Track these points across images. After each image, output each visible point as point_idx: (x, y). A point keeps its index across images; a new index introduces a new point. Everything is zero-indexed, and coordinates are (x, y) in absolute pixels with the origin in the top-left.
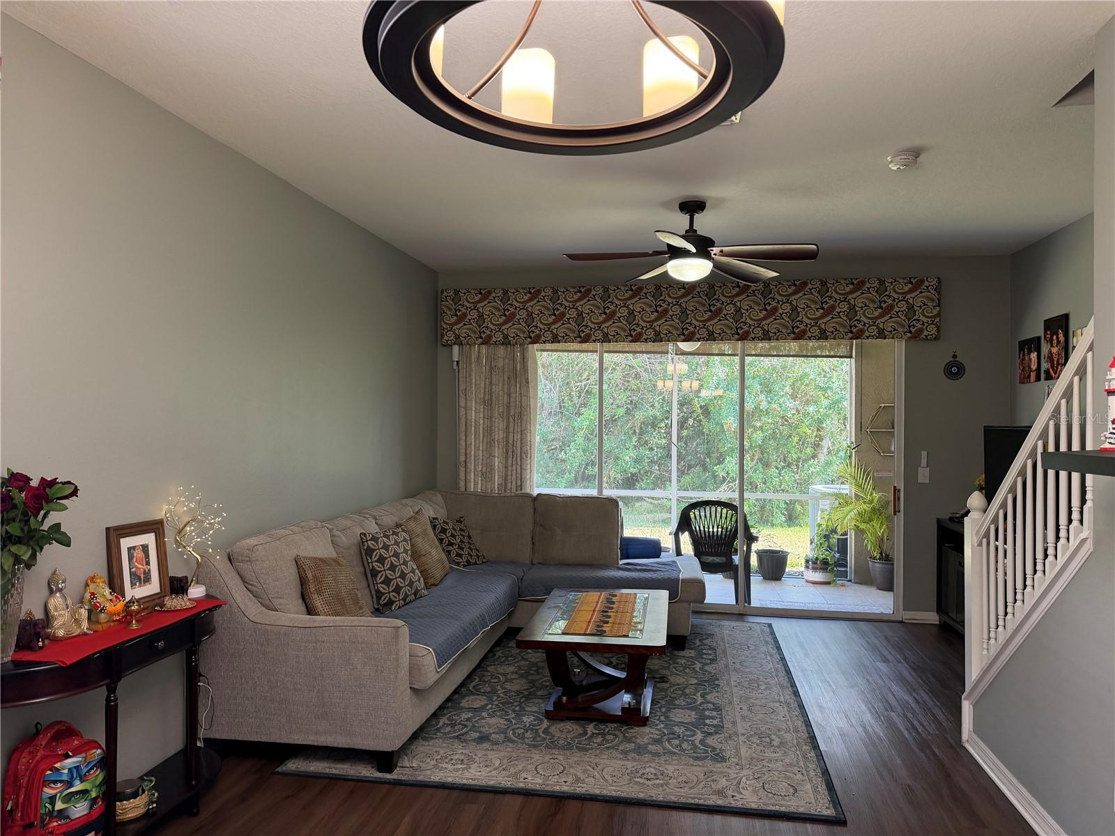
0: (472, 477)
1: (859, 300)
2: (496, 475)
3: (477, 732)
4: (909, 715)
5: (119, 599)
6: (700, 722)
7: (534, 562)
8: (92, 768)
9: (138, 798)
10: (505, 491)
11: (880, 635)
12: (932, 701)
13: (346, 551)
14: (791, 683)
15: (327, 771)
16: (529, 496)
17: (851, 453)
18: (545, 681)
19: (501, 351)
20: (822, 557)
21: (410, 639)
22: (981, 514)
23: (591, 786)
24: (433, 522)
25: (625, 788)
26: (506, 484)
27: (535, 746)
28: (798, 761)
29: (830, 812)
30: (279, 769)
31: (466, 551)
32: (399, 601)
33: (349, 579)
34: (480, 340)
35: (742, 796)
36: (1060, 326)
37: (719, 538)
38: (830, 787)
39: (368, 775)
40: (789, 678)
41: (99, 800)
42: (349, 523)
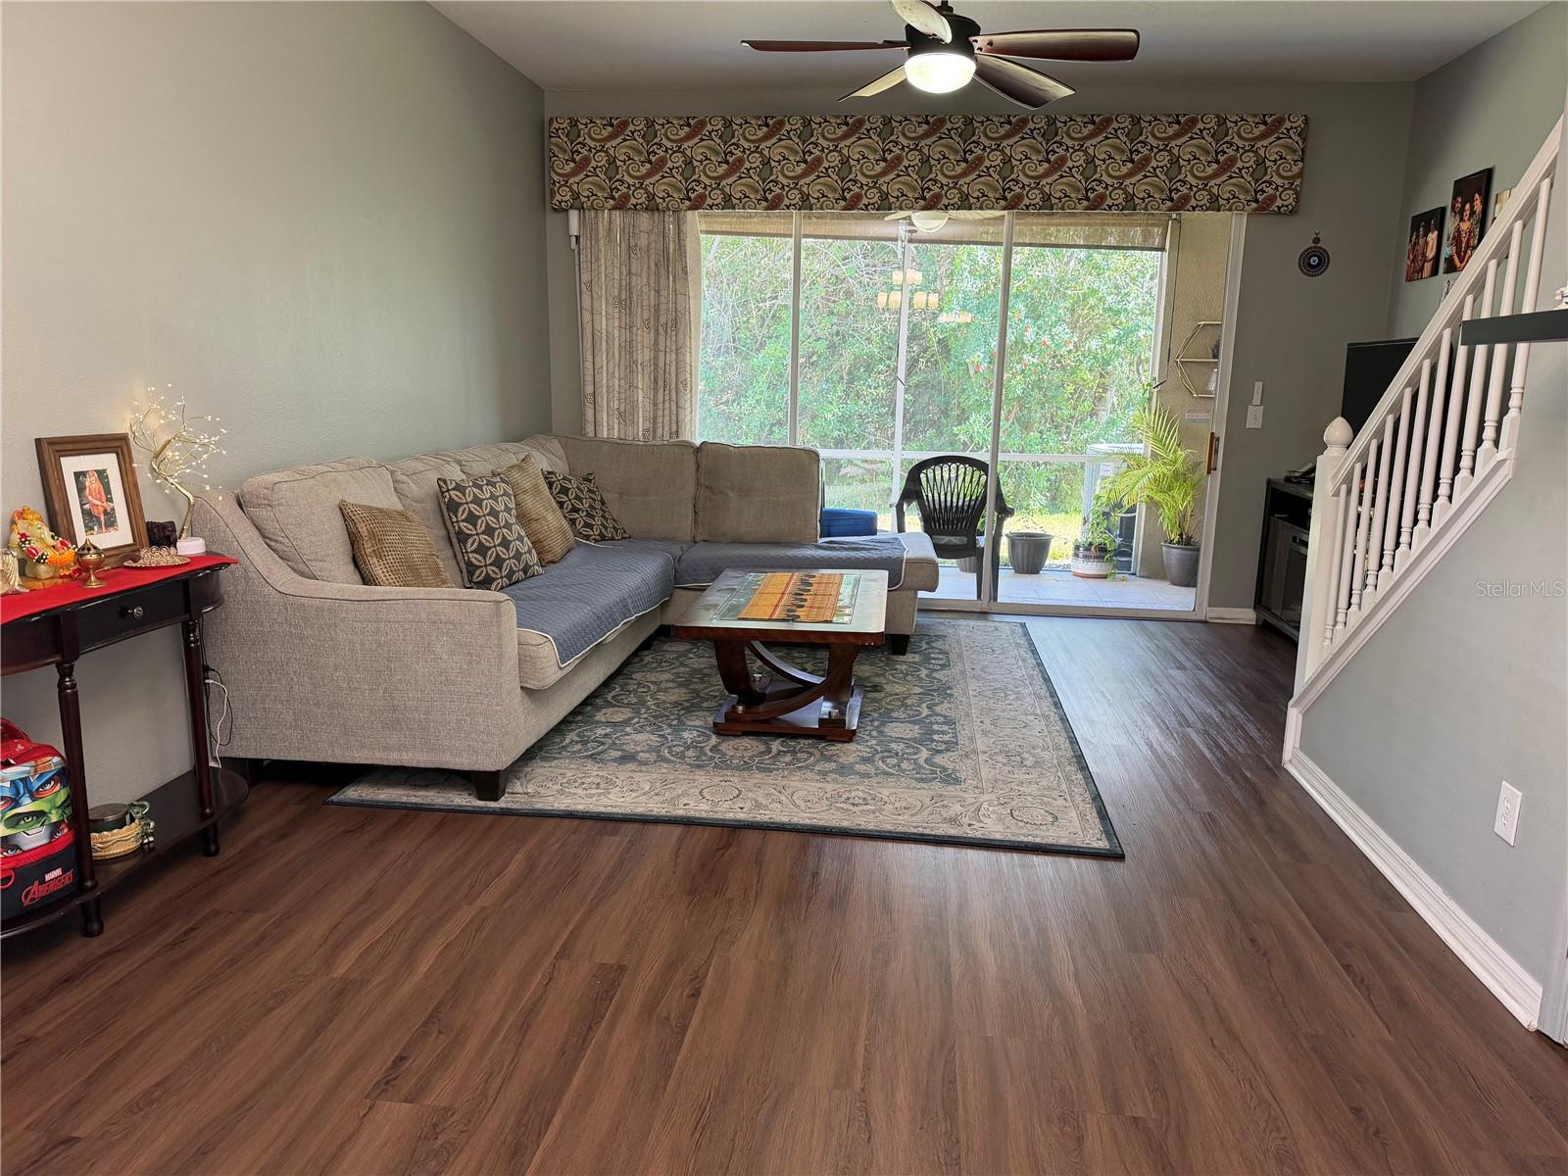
0: (605, 419)
1: (1185, 148)
2: (641, 415)
3: (619, 750)
4: (1212, 732)
5: (67, 546)
6: (927, 737)
7: (697, 539)
8: (48, 782)
9: (125, 828)
10: (654, 439)
11: (1174, 636)
12: (1244, 715)
13: (419, 505)
14: (1051, 693)
15: (404, 799)
16: (687, 445)
17: (1151, 393)
18: (713, 691)
19: (644, 220)
20: (1098, 541)
21: (518, 623)
22: (1343, 449)
23: (777, 812)
24: (548, 477)
25: (823, 815)
26: (655, 431)
27: (699, 767)
28: (1059, 785)
29: (1103, 844)
30: (334, 798)
31: (598, 521)
32: (501, 578)
33: (424, 539)
34: (612, 202)
35: (982, 825)
36: (1478, 188)
37: (960, 510)
38: (1103, 815)
39: (464, 803)
40: (1048, 686)
41: (63, 826)
42: (420, 466)
